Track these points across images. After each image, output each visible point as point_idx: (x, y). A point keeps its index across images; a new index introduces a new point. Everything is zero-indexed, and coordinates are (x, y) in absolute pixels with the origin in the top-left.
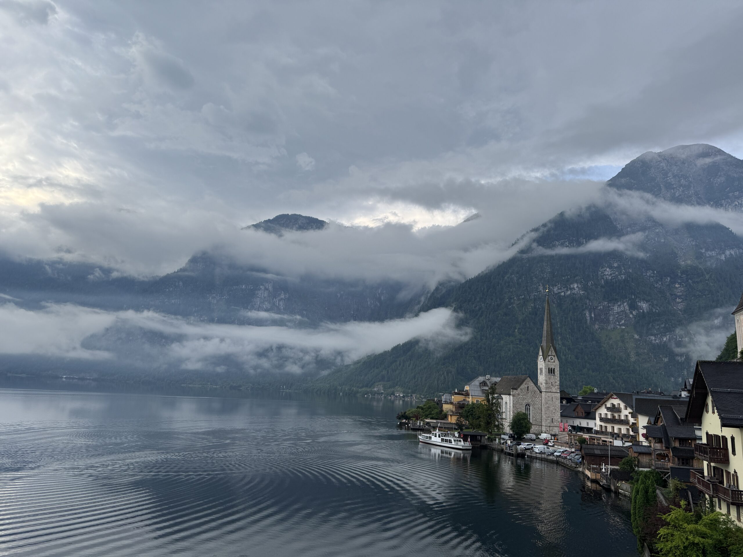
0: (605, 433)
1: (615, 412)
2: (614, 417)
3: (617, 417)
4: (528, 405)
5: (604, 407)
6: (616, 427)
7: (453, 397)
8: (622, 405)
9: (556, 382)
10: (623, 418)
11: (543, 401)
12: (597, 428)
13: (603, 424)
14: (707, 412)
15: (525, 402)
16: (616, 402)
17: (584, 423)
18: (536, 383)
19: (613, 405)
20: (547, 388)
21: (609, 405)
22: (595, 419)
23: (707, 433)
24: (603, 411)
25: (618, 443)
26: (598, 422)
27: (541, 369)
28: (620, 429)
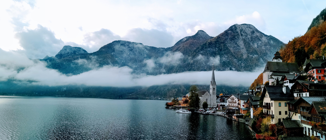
0: (230, 106)
1: (233, 100)
2: (232, 101)
3: (233, 101)
4: (207, 99)
5: (229, 98)
6: (233, 104)
7: (182, 98)
8: (235, 98)
9: (215, 92)
10: (235, 101)
11: (211, 98)
12: (228, 105)
13: (229, 103)
14: (265, 97)
15: (206, 99)
16: (233, 96)
17: (222, 104)
18: (209, 92)
19: (232, 98)
20: (213, 94)
21: (231, 98)
22: (227, 102)
23: (265, 103)
24: (229, 100)
25: (234, 108)
26: (228, 103)
27: (211, 88)
28: (234, 105)
